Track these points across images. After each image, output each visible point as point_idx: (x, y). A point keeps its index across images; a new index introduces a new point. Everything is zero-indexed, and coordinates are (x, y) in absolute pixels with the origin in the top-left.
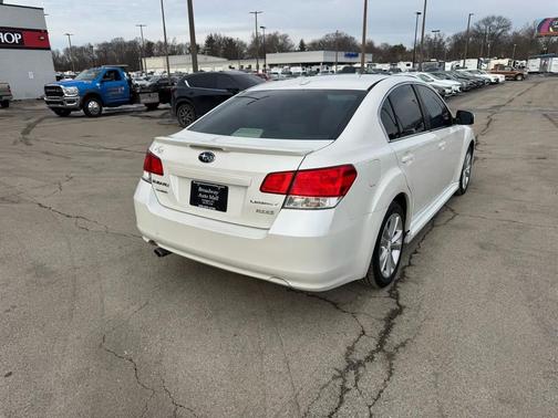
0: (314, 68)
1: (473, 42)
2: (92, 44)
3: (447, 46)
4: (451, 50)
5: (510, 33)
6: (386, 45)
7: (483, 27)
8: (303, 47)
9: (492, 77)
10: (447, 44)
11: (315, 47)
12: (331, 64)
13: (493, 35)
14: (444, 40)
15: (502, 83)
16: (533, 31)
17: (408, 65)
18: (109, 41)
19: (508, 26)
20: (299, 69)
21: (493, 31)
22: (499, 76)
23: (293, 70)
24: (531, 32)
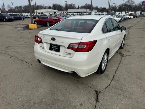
0: (80, 13)
1: (124, 7)
2: (22, 6)
3: (117, 8)
4: (118, 9)
5: (134, 5)
6: (101, 7)
7: (127, 3)
8: (79, 8)
9: (129, 17)
10: (117, 7)
11: (82, 7)
12: (85, 12)
13: (130, 5)
14: (117, 6)
15: (132, 19)
16: (140, 4)
17: (106, 13)
18: (27, 5)
19: (134, 3)
20: (76, 14)
21: (130, 4)
22: (131, 16)
23: (74, 14)
24: (140, 5)
